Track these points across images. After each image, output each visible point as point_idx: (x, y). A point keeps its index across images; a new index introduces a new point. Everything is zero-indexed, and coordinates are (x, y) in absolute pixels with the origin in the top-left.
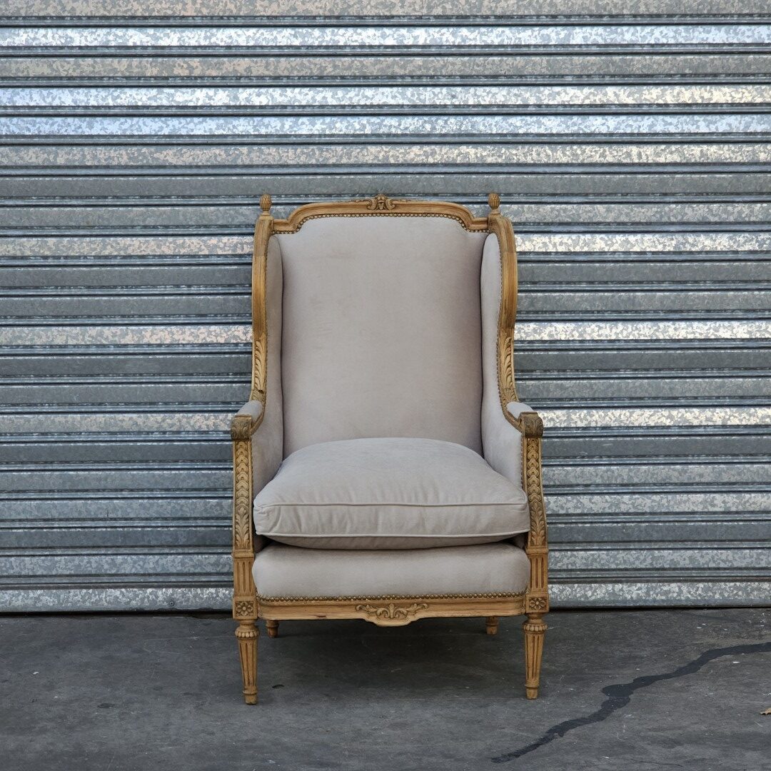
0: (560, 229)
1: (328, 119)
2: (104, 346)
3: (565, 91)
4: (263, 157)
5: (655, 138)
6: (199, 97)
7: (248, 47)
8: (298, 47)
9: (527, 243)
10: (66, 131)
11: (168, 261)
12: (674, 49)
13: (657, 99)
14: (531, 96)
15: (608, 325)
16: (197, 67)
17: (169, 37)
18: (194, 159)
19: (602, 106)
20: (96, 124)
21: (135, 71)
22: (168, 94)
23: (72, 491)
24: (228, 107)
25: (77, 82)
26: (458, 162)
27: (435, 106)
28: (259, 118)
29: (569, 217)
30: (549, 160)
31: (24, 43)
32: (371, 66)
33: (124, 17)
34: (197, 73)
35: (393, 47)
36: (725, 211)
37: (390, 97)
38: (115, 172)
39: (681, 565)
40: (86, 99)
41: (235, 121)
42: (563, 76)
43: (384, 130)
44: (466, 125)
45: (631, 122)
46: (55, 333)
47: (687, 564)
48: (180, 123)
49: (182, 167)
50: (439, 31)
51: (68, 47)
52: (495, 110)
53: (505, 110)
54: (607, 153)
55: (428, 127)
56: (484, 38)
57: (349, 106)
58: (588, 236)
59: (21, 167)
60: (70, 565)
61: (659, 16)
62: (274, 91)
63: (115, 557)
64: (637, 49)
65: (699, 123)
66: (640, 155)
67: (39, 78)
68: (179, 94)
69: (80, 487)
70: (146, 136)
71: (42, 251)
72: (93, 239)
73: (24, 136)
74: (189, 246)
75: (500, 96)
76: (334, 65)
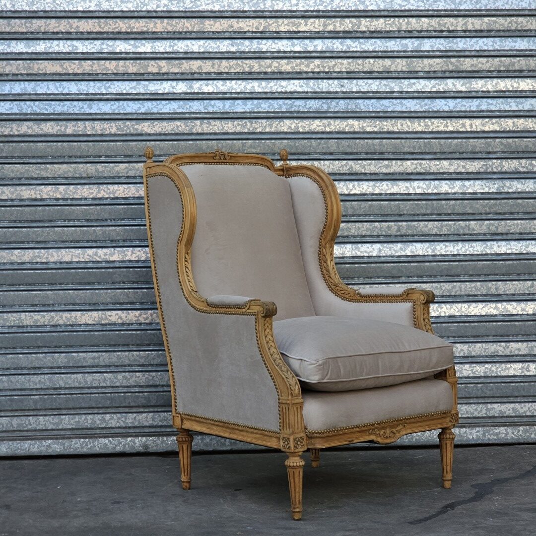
0: (417, 177)
1: (255, 102)
2: (98, 262)
3: (419, 82)
4: (211, 127)
5: (482, 114)
6: (165, 87)
7: (199, 53)
8: (234, 53)
9: (395, 187)
10: (73, 110)
12: (492, 53)
13: (482, 88)
14: (395, 85)
15: (452, 244)
16: (164, 66)
17: (144, 46)
18: (162, 129)
19: (444, 92)
20: (94, 106)
21: (121, 70)
22: (144, 85)
23: (74, 367)
24: (186, 93)
25: (80, 77)
26: (347, 131)
27: (330, 93)
28: (208, 101)
29: (424, 169)
30: (409, 129)
31: (43, 50)
32: (286, 66)
33: (113, 33)
34: (164, 70)
35: (300, 52)
36: (531, 164)
37: (298, 87)
38: (107, 139)
40: (86, 89)
41: (191, 103)
42: (417, 72)
43: (295, 109)
44: (352, 105)
45: (464, 103)
46: (64, 253)
48: (153, 105)
49: (154, 134)
50: (332, 41)
51: (74, 53)
52: (371, 95)
53: (378, 95)
54: (449, 124)
55: (325, 107)
56: (363, 46)
57: (270, 92)
58: (437, 182)
59: (41, 136)
60: (72, 422)
61: (481, 31)
62: (218, 83)
63: (104, 415)
64: (467, 53)
65: (511, 104)
66: (471, 126)
67: (53, 74)
68: (151, 85)
69: (80, 364)
70: (129, 113)
71: (55, 195)
72: (91, 186)
73: (44, 114)
75: (375, 85)
76: (259, 65)
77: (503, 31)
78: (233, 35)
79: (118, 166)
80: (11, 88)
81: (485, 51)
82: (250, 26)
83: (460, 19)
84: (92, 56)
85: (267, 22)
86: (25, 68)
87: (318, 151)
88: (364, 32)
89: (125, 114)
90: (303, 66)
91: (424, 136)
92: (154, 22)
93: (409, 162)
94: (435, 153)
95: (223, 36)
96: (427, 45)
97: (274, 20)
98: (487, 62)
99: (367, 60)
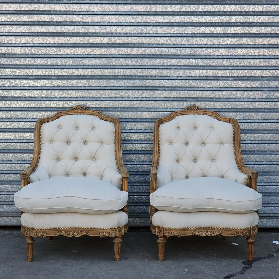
0: (225, 89)
1: (143, 49)
3: (228, 39)
4: (120, 62)
5: (260, 57)
6: (98, 40)
7: (116, 22)
8: (133, 23)
9: (213, 94)
10: (51, 52)
11: (85, 99)
12: (268, 24)
13: (261, 43)
14: (216, 41)
16: (98, 29)
17: (88, 19)
18: (95, 63)
19: (241, 45)
20: (62, 50)
21: (76, 31)
22: (87, 39)
24: (108, 44)
25: (55, 34)
26: (189, 65)
27: (182, 44)
28: (119, 48)
29: (228, 85)
30: (221, 64)
31: (37, 20)
32: (160, 30)
33: (72, 11)
34: (97, 32)
35: (167, 23)
37: (165, 41)
38: (68, 67)
39: (267, 212)
40: (58, 41)
41: (111, 49)
42: (228, 34)
43: (163, 53)
44: (192, 51)
45: (251, 51)
47: (269, 212)
48: (91, 50)
49: (91, 65)
50: (184, 17)
51: (52, 22)
52: (203, 46)
53: (206, 46)
54: (242, 62)
55: (179, 53)
56: (200, 20)
57: (151, 44)
58: (235, 92)
59: (35, 65)
61: (262, 12)
62: (124, 38)
64: (255, 24)
65: (276, 52)
66: (254, 63)
67: (42, 33)
68: (91, 39)
70: (79, 54)
71: (41, 95)
72: (59, 91)
73: (37, 54)
74: (93, 94)
75: (205, 41)
76: (146, 29)
77: (274, 12)
78: (133, 13)
79: (73, 81)
80: (21, 40)
81: (264, 23)
82: (142, 8)
83: (252, 6)
84: (61, 24)
85: (150, 6)
86: (27, 29)
87: (174, 75)
88: (201, 12)
89: (77, 55)
90: (168, 30)
91: (229, 68)
92: (93, 6)
93: (221, 82)
94: (235, 77)
95: (128, 13)
96: (234, 19)
97: (154, 5)
98: (265, 29)
99: (202, 27)
